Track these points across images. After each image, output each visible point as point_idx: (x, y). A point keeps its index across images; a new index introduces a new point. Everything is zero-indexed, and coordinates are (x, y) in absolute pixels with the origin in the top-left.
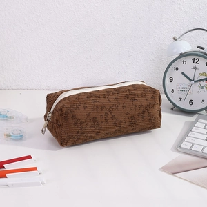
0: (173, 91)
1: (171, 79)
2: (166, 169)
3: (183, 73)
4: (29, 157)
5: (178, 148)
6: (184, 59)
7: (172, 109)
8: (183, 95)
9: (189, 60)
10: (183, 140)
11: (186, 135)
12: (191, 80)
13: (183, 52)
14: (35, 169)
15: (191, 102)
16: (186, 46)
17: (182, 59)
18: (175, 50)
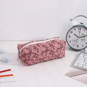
0: (70, 41)
1: (70, 37)
2: (67, 75)
3: (74, 34)
4: (10, 70)
5: (72, 65)
6: (75, 28)
7: (70, 49)
8: (74, 43)
9: (77, 29)
10: (74, 62)
11: (76, 60)
12: (78, 37)
13: (74, 25)
14: (12, 75)
15: (78, 46)
16: (75, 23)
17: (74, 28)
18: (71, 25)
